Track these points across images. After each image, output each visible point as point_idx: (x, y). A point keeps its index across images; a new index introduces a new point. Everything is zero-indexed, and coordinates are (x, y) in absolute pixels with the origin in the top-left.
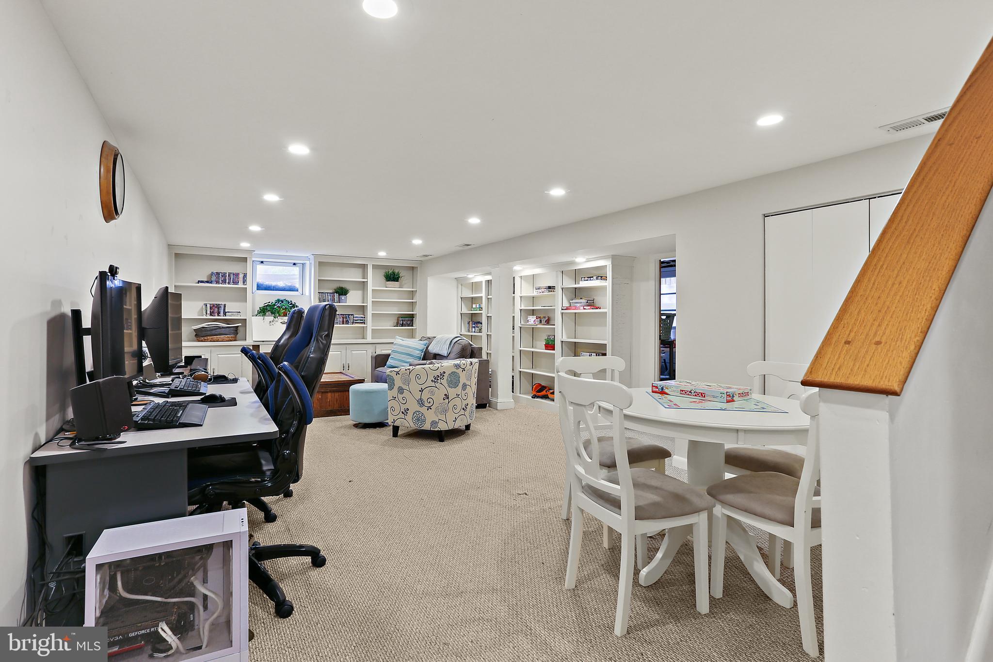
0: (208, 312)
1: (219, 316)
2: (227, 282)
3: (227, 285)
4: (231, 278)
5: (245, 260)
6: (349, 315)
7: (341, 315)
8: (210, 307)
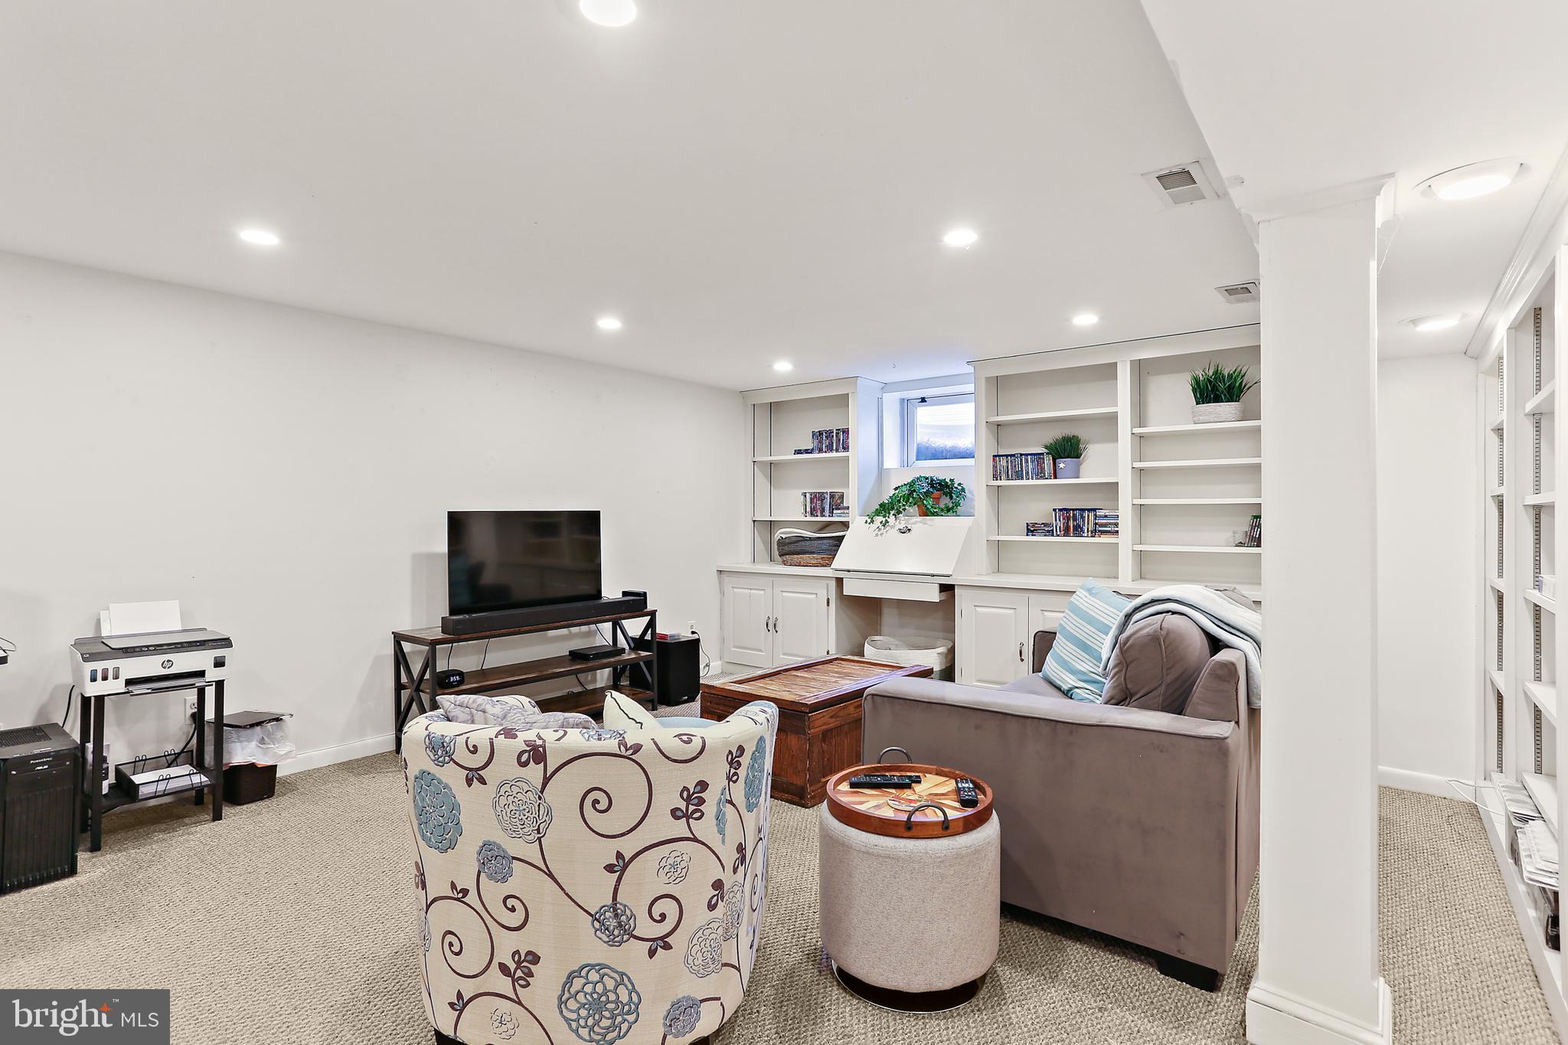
0: (808, 509)
1: (823, 516)
2: (834, 448)
3: (834, 454)
4: (840, 440)
5: (843, 401)
6: (1083, 510)
7: (1060, 510)
8: (811, 499)
